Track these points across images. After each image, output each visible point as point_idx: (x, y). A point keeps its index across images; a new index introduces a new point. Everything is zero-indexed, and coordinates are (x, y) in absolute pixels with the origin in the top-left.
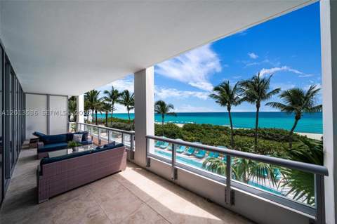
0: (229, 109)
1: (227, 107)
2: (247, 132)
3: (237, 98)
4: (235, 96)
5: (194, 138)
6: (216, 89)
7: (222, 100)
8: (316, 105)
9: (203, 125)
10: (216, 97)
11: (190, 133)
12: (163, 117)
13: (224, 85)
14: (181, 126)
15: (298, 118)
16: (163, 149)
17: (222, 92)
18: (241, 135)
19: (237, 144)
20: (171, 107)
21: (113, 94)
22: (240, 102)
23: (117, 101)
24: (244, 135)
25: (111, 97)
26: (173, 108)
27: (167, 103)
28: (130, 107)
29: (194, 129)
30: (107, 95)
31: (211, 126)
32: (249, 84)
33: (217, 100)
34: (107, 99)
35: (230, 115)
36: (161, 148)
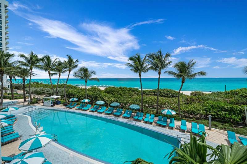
0: (140, 75)
1: (138, 74)
2: (150, 92)
3: (146, 67)
4: (145, 65)
5: (113, 99)
6: (131, 59)
7: (135, 68)
8: (194, 73)
9: (120, 88)
10: (131, 66)
11: (110, 95)
12: (86, 82)
13: (137, 56)
14: (103, 89)
15: (183, 82)
16: (86, 110)
17: (135, 62)
18: (146, 94)
19: (145, 102)
20: (94, 73)
21: (31, 58)
22: (147, 70)
23: (37, 67)
24: (148, 94)
25: (29, 61)
26: (95, 74)
27: (90, 70)
28: (51, 72)
29: (113, 91)
30: (23, 60)
31: (126, 88)
32: (155, 56)
33: (131, 68)
34: (23, 64)
35: (140, 80)
36: (84, 110)
